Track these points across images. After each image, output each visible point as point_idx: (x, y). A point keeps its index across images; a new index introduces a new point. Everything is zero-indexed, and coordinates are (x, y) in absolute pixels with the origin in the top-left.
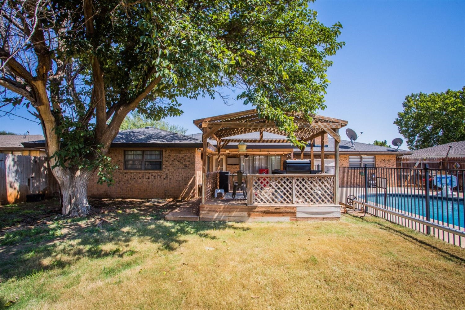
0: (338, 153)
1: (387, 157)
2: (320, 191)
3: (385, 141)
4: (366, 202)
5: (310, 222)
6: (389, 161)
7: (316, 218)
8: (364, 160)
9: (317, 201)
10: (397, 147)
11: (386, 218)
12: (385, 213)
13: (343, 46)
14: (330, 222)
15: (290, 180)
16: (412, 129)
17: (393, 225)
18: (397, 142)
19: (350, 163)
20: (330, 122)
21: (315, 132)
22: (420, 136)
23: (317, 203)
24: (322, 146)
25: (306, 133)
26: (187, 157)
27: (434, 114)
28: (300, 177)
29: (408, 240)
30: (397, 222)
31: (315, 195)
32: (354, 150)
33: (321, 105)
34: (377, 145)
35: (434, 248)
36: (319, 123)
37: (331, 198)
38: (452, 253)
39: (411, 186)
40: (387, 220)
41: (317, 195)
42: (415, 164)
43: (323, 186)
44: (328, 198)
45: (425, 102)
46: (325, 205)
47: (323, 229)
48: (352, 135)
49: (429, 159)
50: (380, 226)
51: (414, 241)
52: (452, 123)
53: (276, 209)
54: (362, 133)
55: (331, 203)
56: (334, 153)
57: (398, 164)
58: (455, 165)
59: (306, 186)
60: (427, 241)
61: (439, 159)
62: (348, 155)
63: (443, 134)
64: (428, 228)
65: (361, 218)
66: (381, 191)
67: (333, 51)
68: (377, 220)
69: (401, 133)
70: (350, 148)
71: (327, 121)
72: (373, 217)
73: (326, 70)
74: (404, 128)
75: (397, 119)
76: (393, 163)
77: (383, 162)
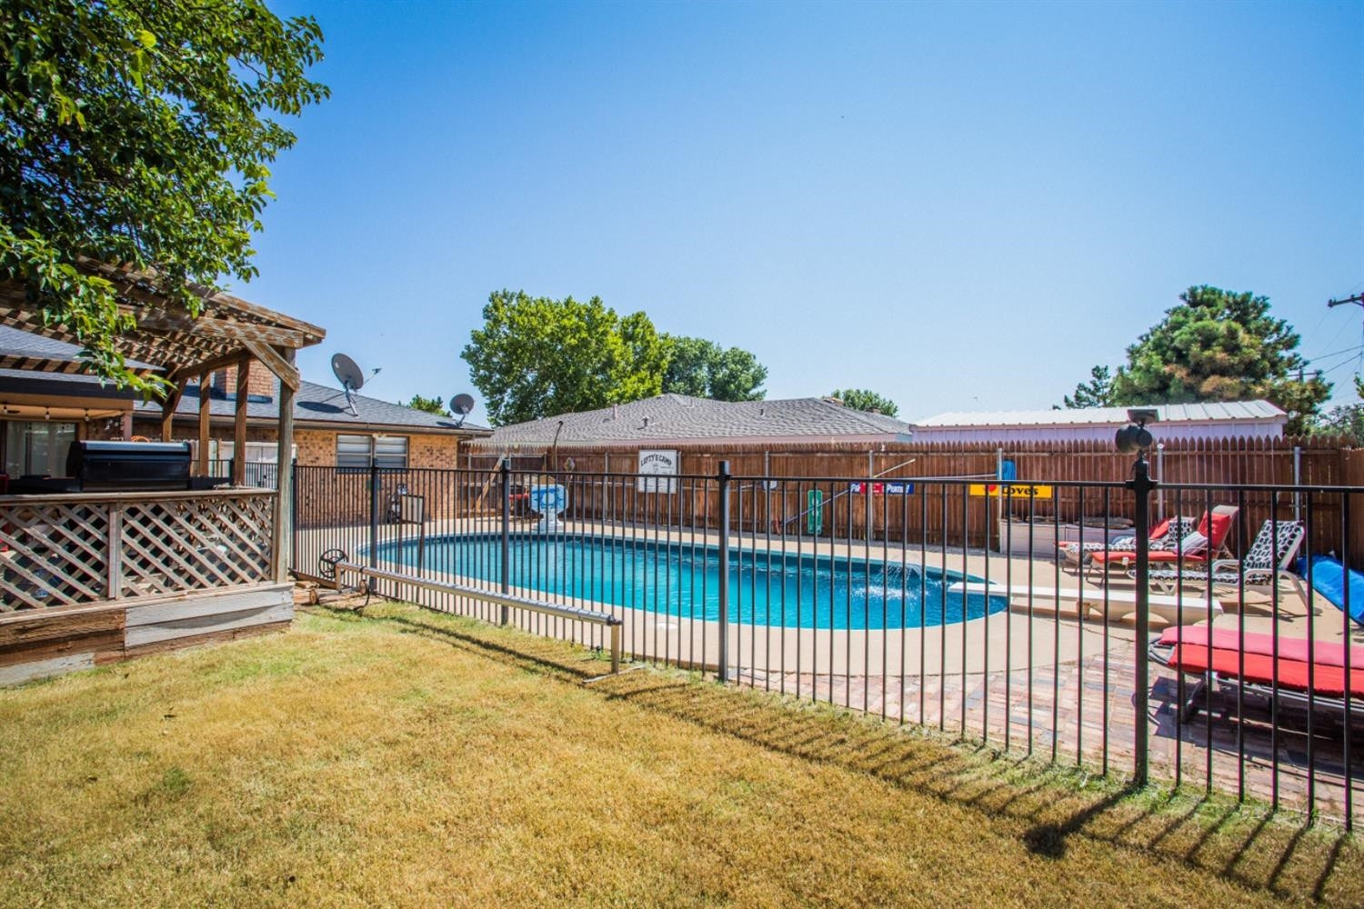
0: (290, 424)
1: (437, 442)
2: (223, 544)
3: (439, 399)
4: (374, 565)
5: (181, 655)
6: (440, 451)
7: (207, 636)
8: (378, 448)
9: (213, 578)
10: (461, 416)
11: (421, 602)
12: (418, 589)
13: (323, 97)
14: (258, 640)
15: (99, 514)
16: (498, 376)
17: (435, 615)
18: (462, 403)
19: (340, 455)
20: (269, 323)
21: (219, 349)
22: (514, 394)
23: (212, 587)
24: (241, 398)
25: (182, 349)
27: (541, 346)
28: (145, 501)
29: (462, 648)
30: (445, 608)
31: (203, 559)
32: (353, 419)
33: (239, 265)
34: (420, 408)
35: (511, 652)
36: (232, 321)
37: (263, 564)
38: (539, 656)
39: (489, 514)
40: (422, 607)
41: (213, 558)
42: (497, 459)
43: (234, 527)
44: (254, 564)
45: (527, 315)
46: (243, 587)
47: (228, 668)
48: (349, 374)
49: (525, 449)
50: (403, 626)
51: (475, 647)
52: (570, 371)
53: (24, 631)
54: (377, 371)
55: (263, 579)
56: (277, 422)
57: (462, 461)
58: (567, 463)
59: (170, 531)
60: (499, 642)
61: (541, 449)
62: (334, 432)
63: (555, 393)
64: (505, 610)
65: (358, 611)
66: (410, 532)
67: (291, 101)
68: (398, 609)
69: (475, 384)
70: (340, 411)
71: (259, 319)
72: (390, 604)
73: (271, 157)
74: (482, 372)
75: (468, 347)
76: (450, 457)
77: (428, 454)
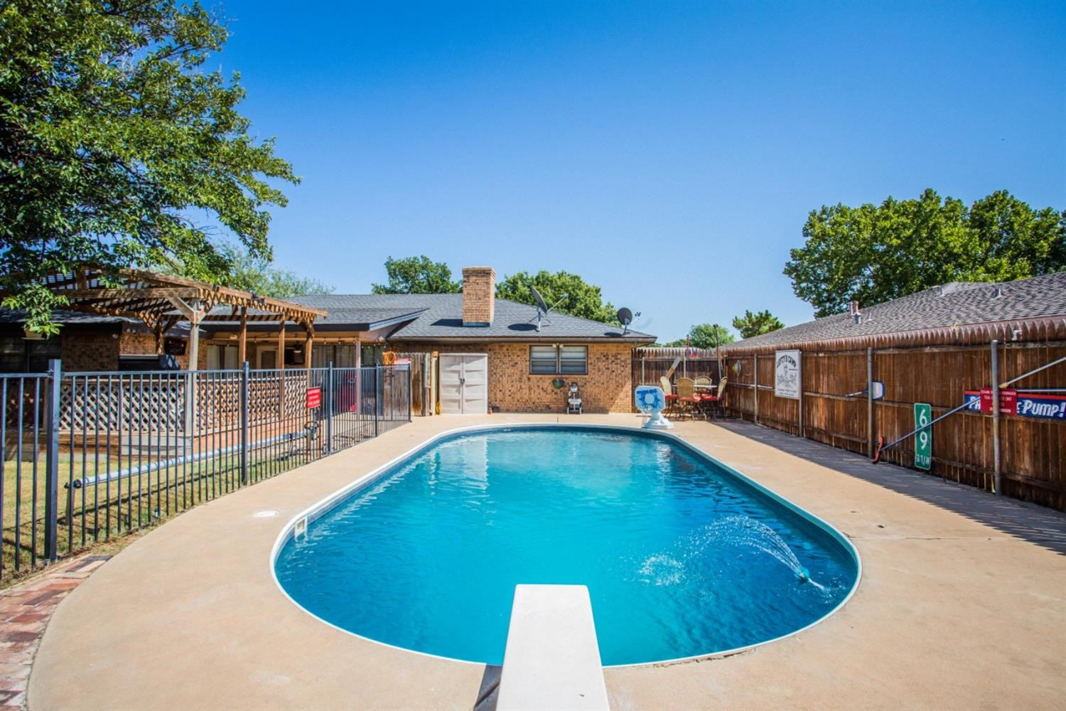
1: (610, 349)
6: (616, 356)
8: (563, 355)
10: (625, 326)
19: (535, 361)
26: (104, 350)
32: (534, 334)
37: (182, 422)
42: (673, 362)
49: (703, 353)
55: (181, 431)
57: (638, 364)
58: (737, 365)
62: (528, 345)
69: (798, 295)
74: (803, 285)
75: (788, 264)
76: (625, 361)
77: (604, 359)
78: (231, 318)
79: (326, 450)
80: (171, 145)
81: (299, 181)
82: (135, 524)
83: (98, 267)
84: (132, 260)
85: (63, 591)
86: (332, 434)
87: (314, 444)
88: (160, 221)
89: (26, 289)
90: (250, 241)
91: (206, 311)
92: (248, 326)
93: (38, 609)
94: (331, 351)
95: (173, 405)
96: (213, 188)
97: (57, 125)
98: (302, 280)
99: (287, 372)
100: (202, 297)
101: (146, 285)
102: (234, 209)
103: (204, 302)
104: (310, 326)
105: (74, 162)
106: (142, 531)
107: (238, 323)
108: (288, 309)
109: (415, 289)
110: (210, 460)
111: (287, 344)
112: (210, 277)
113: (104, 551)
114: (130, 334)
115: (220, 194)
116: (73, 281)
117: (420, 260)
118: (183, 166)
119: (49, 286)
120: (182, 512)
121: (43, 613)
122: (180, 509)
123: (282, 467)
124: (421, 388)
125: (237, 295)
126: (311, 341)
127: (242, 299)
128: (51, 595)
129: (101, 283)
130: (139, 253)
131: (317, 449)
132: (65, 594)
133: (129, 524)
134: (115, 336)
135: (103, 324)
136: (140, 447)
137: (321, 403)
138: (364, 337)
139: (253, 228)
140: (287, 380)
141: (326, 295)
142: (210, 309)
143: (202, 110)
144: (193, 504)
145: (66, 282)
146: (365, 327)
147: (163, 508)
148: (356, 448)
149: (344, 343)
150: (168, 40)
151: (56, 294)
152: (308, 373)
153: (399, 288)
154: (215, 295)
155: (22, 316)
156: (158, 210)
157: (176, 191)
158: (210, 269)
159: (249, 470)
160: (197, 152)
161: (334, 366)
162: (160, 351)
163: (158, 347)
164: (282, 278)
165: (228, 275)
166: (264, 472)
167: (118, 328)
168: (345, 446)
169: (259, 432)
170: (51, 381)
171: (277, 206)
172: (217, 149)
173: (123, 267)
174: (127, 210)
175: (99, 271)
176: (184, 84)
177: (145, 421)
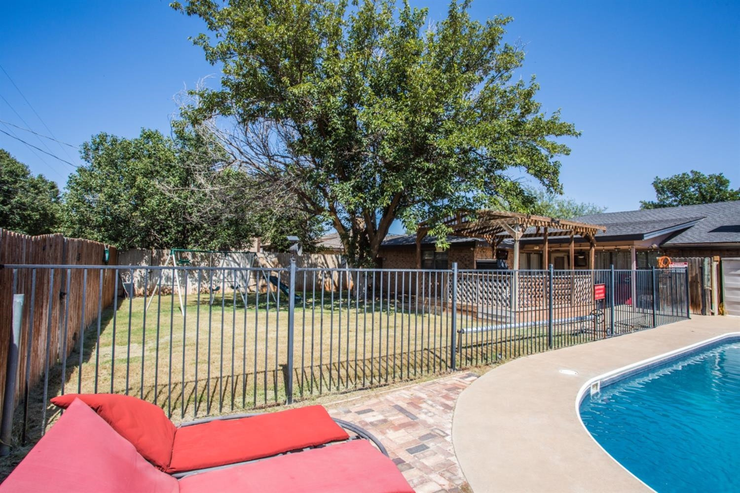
26: (467, 257)
78: (536, 235)
79: (609, 332)
80: (499, 133)
81: (580, 134)
82: (489, 360)
83: (466, 211)
84: (481, 205)
85: (460, 389)
86: (614, 321)
87: (599, 327)
88: (495, 179)
89: (436, 226)
90: (547, 183)
91: (523, 231)
92: (549, 240)
93: (451, 394)
94: (608, 257)
95: (505, 291)
96: (523, 154)
97: (447, 139)
98: (579, 205)
99: (576, 272)
100: (520, 223)
101: (488, 218)
102: (536, 163)
103: (522, 226)
104: (593, 238)
105: (455, 156)
106: (494, 365)
107: (542, 238)
108: (576, 227)
109: (686, 201)
110: (526, 328)
111: (576, 252)
112: (524, 210)
113: (475, 372)
114: (479, 248)
115: (527, 156)
116: (454, 220)
117: (690, 174)
118: (506, 143)
119: (445, 223)
120: (514, 358)
121: (453, 397)
122: (512, 356)
123: (576, 341)
124: (700, 289)
125: (541, 220)
126: (593, 249)
127: (545, 222)
128: (455, 389)
129: (467, 219)
130: (485, 200)
131: (602, 331)
132: (461, 390)
133: (487, 359)
134: (472, 249)
135: (467, 242)
136: (487, 314)
137: (605, 296)
138: (638, 244)
139: (549, 173)
140: (576, 278)
141: (599, 214)
142: (525, 230)
143: (514, 106)
144: (519, 355)
145: (452, 221)
146: (640, 237)
147: (503, 353)
148: (635, 335)
149: (619, 250)
150: (493, 73)
151: (448, 227)
152: (592, 273)
153: (668, 202)
154: (528, 221)
155: (432, 240)
156: (494, 173)
157: (503, 160)
158: (523, 204)
159: (553, 339)
160: (513, 133)
161: (616, 268)
162: (495, 257)
163: (493, 255)
164: (565, 205)
165: (534, 207)
166: (563, 342)
167: (473, 244)
168: (625, 332)
169: (557, 313)
170: (453, 274)
171: (563, 156)
172: (524, 128)
173: (477, 209)
174: (478, 177)
175: (466, 213)
176: (503, 95)
177: (490, 299)
